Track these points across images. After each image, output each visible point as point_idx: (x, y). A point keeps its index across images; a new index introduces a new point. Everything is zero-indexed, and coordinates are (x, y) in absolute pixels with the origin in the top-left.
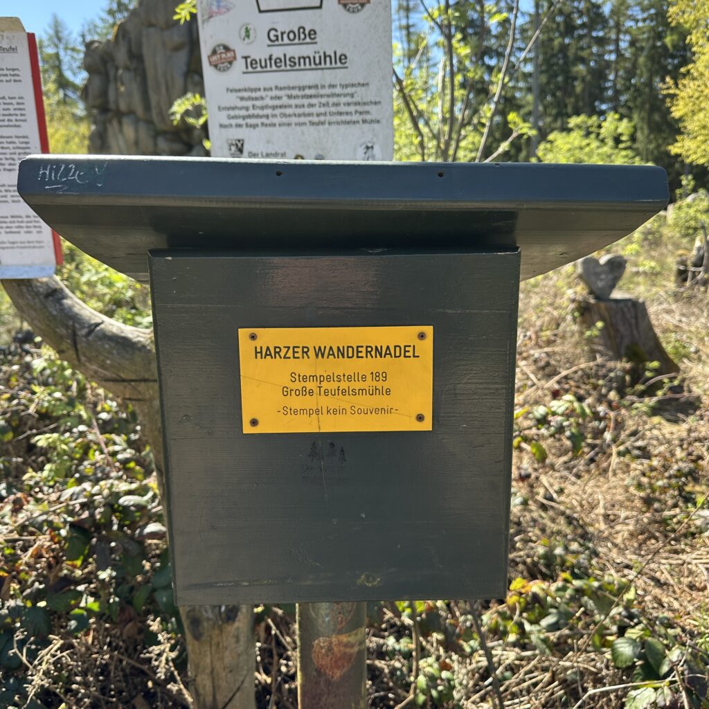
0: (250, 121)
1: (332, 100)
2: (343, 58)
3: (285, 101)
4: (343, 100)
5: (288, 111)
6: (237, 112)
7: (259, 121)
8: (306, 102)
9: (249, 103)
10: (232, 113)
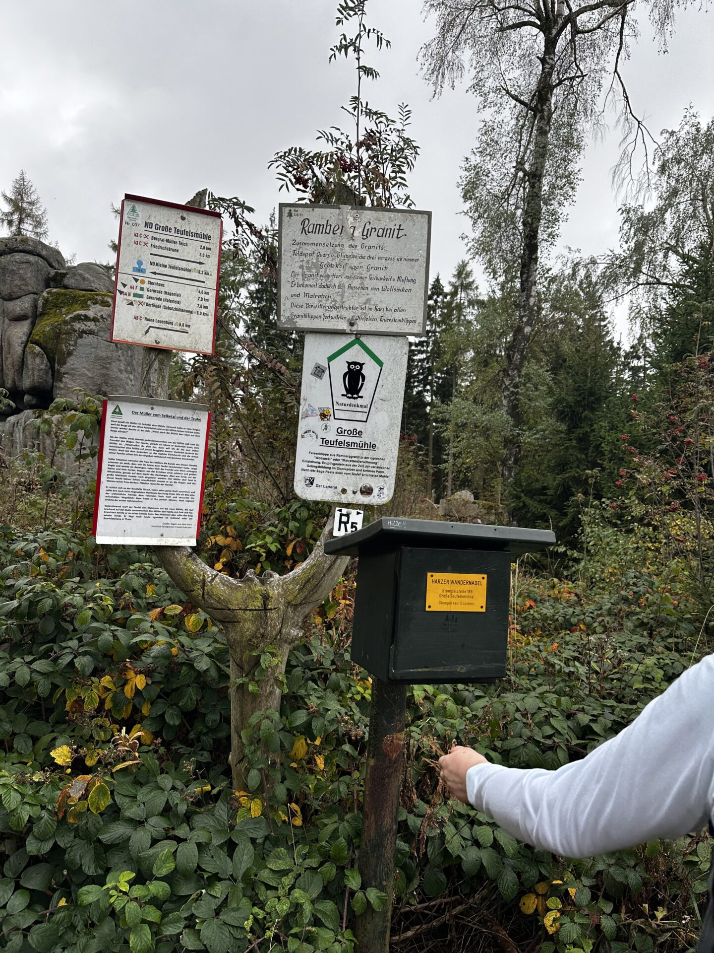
0: (319, 469)
1: (365, 464)
2: (374, 446)
3: (341, 462)
4: (371, 465)
5: (342, 467)
6: (313, 464)
7: (325, 470)
8: (352, 463)
9: (321, 461)
10: (310, 464)
